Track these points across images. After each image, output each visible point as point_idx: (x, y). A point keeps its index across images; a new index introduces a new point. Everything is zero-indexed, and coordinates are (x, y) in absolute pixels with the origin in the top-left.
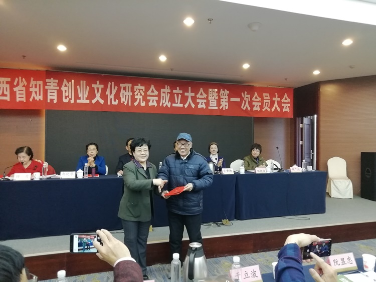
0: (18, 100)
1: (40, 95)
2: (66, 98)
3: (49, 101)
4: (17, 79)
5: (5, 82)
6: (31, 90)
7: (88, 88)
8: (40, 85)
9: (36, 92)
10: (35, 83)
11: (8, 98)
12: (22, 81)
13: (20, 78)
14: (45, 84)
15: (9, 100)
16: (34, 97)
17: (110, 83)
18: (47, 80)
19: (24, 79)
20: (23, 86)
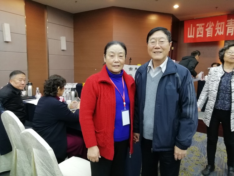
0: (208, 36)
1: (222, 31)
3: (227, 35)
4: (208, 23)
5: (201, 26)
6: (216, 29)
8: (222, 25)
9: (219, 30)
10: (219, 24)
11: (202, 36)
12: (211, 24)
13: (210, 22)
14: (226, 23)
15: (202, 37)
16: (218, 33)
18: (228, 21)
19: (212, 23)
20: (212, 27)
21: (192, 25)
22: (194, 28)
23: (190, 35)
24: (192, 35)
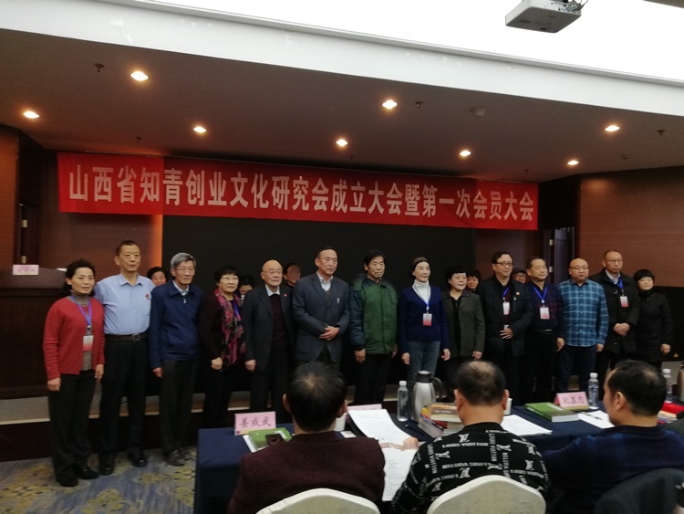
0: (123, 200)
1: (155, 193)
2: (192, 198)
3: (168, 203)
4: (122, 170)
5: (105, 175)
6: (142, 185)
7: (225, 182)
8: (155, 178)
9: (149, 189)
10: (148, 175)
11: (108, 198)
12: (129, 172)
13: (127, 168)
14: (163, 177)
15: (110, 200)
16: (146, 197)
17: (256, 176)
18: (167, 171)
19: (132, 171)
20: (131, 180)
21: (79, 166)
22: (86, 175)
23: (75, 192)
24: (82, 193)
